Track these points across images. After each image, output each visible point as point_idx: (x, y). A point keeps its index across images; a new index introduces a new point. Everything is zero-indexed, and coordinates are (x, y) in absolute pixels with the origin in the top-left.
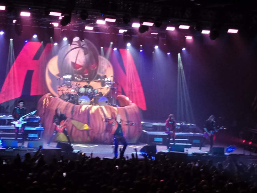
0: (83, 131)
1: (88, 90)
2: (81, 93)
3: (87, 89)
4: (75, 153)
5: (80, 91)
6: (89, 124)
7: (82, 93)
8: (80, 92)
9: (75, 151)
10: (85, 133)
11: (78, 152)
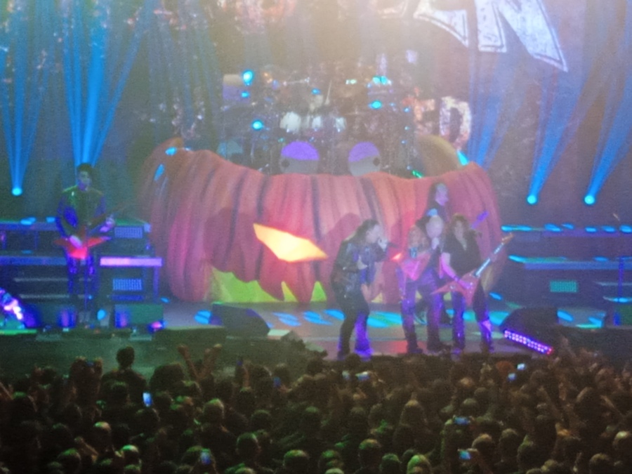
0: (299, 265)
1: (311, 120)
2: (288, 131)
3: (308, 118)
4: (274, 343)
5: (283, 125)
6: (318, 240)
7: (291, 133)
8: (284, 130)
9: (276, 333)
10: (307, 270)
11: (285, 338)
